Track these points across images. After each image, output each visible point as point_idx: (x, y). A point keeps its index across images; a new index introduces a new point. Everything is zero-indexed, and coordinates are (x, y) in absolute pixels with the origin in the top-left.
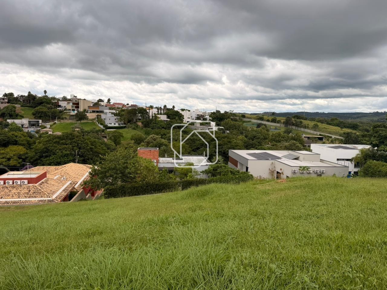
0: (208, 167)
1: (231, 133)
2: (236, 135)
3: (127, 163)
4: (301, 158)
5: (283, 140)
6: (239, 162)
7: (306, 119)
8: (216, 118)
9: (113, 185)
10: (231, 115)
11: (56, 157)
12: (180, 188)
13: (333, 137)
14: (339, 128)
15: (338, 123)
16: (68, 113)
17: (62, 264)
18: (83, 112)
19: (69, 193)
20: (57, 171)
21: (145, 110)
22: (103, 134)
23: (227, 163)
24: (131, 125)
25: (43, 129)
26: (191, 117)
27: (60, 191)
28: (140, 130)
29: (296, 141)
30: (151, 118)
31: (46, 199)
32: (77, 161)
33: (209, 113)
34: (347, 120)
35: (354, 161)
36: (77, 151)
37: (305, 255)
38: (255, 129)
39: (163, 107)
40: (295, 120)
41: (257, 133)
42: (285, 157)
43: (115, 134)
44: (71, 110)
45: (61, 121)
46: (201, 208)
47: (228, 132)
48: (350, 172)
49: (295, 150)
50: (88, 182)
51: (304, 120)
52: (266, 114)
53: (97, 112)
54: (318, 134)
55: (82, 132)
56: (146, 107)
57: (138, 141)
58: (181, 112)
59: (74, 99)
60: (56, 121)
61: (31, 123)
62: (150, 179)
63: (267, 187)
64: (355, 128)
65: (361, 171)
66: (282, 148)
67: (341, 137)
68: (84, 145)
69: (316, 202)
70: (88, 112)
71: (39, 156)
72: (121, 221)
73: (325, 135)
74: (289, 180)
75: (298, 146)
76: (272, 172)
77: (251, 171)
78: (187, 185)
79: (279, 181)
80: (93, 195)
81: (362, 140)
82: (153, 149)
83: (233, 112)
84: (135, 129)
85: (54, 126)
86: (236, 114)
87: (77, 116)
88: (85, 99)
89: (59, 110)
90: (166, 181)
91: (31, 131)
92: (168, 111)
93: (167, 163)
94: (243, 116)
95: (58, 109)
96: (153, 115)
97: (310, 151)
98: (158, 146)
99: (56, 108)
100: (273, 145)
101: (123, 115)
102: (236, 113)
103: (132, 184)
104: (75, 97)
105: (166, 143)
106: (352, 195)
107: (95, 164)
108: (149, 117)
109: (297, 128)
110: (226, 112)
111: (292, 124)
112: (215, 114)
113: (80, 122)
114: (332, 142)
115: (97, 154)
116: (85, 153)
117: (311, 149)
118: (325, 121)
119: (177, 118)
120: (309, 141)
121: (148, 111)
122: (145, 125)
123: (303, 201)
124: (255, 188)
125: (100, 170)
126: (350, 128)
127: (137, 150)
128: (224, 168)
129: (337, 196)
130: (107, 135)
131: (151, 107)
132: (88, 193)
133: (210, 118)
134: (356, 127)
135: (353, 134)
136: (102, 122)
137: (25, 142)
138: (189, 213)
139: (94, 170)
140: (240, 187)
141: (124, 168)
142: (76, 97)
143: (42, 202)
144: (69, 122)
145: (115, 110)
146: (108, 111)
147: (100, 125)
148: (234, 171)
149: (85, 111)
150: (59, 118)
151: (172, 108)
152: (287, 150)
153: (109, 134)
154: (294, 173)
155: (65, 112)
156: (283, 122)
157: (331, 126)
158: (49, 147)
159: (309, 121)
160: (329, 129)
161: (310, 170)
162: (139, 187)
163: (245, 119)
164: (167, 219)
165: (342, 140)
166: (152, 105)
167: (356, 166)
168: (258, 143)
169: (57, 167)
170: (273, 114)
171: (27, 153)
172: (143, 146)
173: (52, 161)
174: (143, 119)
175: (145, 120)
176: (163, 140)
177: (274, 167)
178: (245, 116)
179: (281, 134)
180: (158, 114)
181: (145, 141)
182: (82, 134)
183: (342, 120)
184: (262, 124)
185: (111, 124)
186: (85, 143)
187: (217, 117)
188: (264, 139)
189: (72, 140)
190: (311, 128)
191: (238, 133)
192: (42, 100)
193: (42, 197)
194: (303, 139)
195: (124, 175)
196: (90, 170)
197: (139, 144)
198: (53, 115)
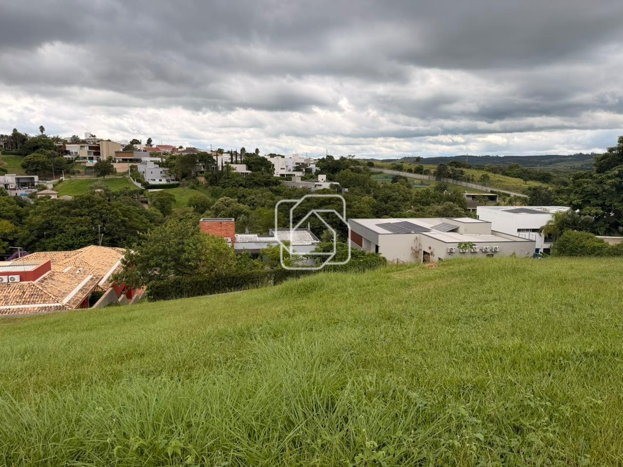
0: (314, 247)
1: (351, 191)
2: (360, 195)
3: (183, 243)
4: (460, 230)
5: (433, 202)
6: (365, 238)
7: (469, 167)
8: (326, 168)
9: (162, 279)
10: (350, 162)
11: (66, 236)
12: (272, 282)
13: (512, 194)
14: (522, 181)
15: (519, 172)
16: (82, 164)
17: (77, 404)
18: (107, 162)
19: (90, 295)
20: (68, 260)
21: (210, 156)
22: (142, 198)
23: (345, 241)
24: (187, 182)
25: (41, 190)
26: (287, 166)
27: (75, 292)
28: (202, 190)
29: (454, 202)
30: (220, 169)
31: (52, 305)
32: (100, 242)
33: (315, 160)
34: (533, 167)
35: (545, 232)
36: (99, 226)
37: (464, 377)
38: (389, 184)
39: (239, 152)
40: (453, 170)
41: (392, 192)
42: (437, 228)
43: (162, 198)
44: (88, 158)
45: (72, 177)
46: (302, 310)
47: (346, 190)
48: (537, 250)
49: (452, 217)
50: (119, 275)
51: (467, 168)
52: (406, 159)
53: (131, 161)
54: (489, 191)
55: (107, 194)
56: (212, 151)
57: (200, 209)
58: (269, 159)
59: (91, 139)
60: (63, 178)
61: (21, 181)
62: (222, 269)
63: (408, 276)
64: (546, 180)
65: (554, 248)
66: (431, 215)
67: (524, 195)
68: (112, 217)
69: (482, 296)
70: (114, 162)
71: (36, 235)
72: (175, 335)
73: (500, 192)
74: (441, 263)
75: (457, 210)
76: (416, 253)
77: (383, 252)
78: (281, 276)
79: (427, 265)
80: (129, 296)
81: (557, 198)
82: (225, 221)
83: (353, 158)
84: (196, 189)
85: (60, 185)
86: (359, 161)
87: (98, 169)
88: (109, 141)
89: (66, 158)
90: (248, 271)
91: (21, 195)
92: (248, 158)
93: (249, 242)
94: (371, 163)
95: (65, 156)
96: (224, 165)
97: (476, 218)
98: (233, 215)
99: (62, 156)
100: (418, 210)
101: (174, 165)
102: (359, 159)
103: (193, 277)
104: (92, 136)
105: (248, 211)
106: (539, 283)
107: (130, 247)
108: (217, 167)
109: (455, 182)
110: (342, 157)
111: (447, 176)
112: (326, 161)
113: (102, 178)
114: (510, 203)
115: (132, 230)
116: (114, 229)
117: (477, 214)
118: (500, 170)
119: (263, 169)
120: (474, 201)
121: (215, 158)
122: (211, 181)
123: (463, 295)
124: (389, 278)
125: (138, 257)
126: (538, 180)
127: (198, 223)
128: (340, 248)
129: (516, 286)
130: (149, 200)
131: (220, 152)
132: (121, 293)
133: (318, 168)
134: (549, 179)
135: (543, 189)
136: (139, 178)
137: (12, 213)
138: (285, 320)
139: (130, 257)
140: (366, 277)
141: (178, 251)
142: (94, 136)
143: (45, 310)
144: (84, 179)
145: (160, 157)
146: (148, 159)
147: (136, 183)
148: (356, 253)
149: (110, 159)
150: (68, 172)
151: (254, 152)
152: (439, 217)
153: (151, 196)
154: (451, 253)
155: (77, 163)
156: (433, 172)
157: (508, 178)
158: (52, 220)
159: (474, 170)
160: (505, 181)
161: (476, 248)
162: (203, 281)
163: (373, 169)
164: (248, 329)
165: (525, 199)
166: (221, 148)
167: (546, 240)
168: (395, 206)
169: (68, 253)
170: (418, 159)
171: (16, 232)
172: (208, 215)
173: (59, 243)
174: (208, 171)
175: (210, 173)
176: (241, 206)
177: (420, 244)
178: (373, 163)
179: (430, 193)
180: (232, 163)
181: (211, 208)
182: (107, 198)
183: (526, 168)
184: (401, 177)
185: (155, 180)
186: (113, 212)
187: (328, 166)
188: (403, 201)
189: (91, 209)
190: (478, 181)
191: (362, 192)
192: (36, 143)
193: (44, 302)
194: (465, 199)
195: (178, 264)
196: (123, 257)
197: (202, 212)
198: (58, 167)
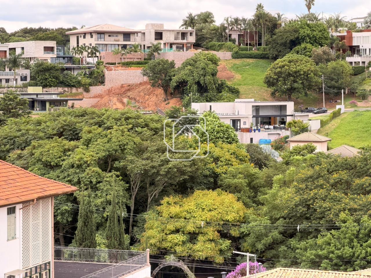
11: (339, 238)
25: (297, 133)
45: (359, 104)
60: (341, 107)
61: (262, 113)
71: (281, 229)
85: (336, 122)
89: (351, 63)
91: (261, 141)
95: (349, 59)
99: (344, 58)
137: (240, 181)
150: (352, 94)
158: (314, 199)
171: (245, 220)
173: (325, 252)
192: (296, 31)
198: (333, 82)
